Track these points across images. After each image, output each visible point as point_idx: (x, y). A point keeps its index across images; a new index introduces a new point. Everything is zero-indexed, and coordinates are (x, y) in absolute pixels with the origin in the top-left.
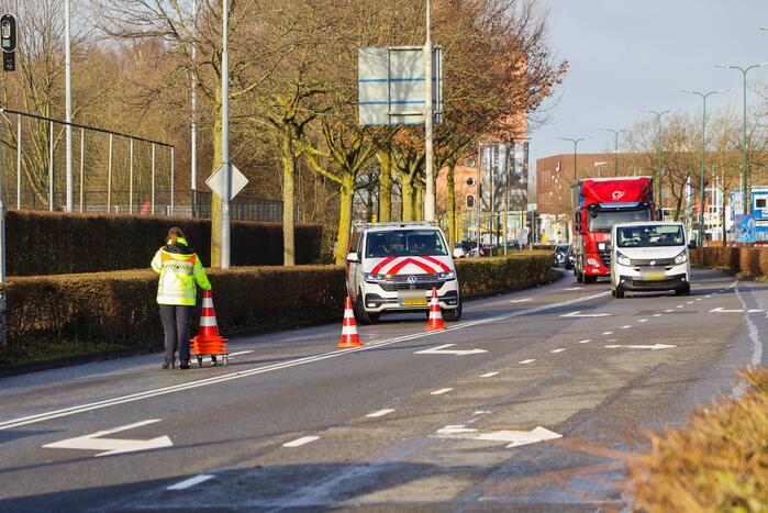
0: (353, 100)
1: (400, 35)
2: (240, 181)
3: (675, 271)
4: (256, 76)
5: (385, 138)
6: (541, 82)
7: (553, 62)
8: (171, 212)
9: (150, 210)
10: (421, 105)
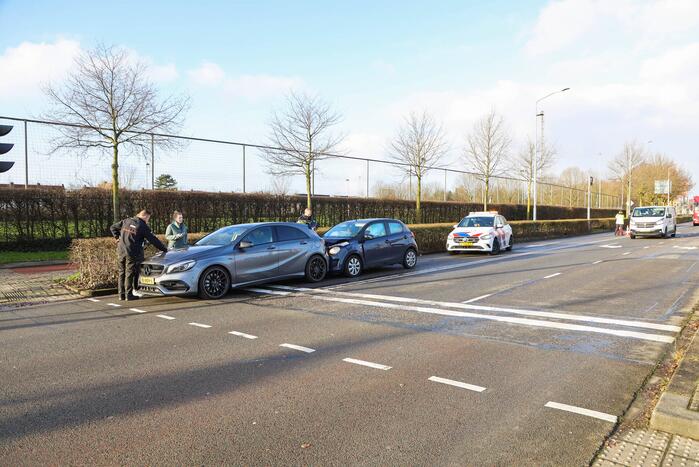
0: (654, 189)
1: (663, 178)
2: (632, 203)
3: (656, 228)
4: (635, 186)
5: (659, 196)
6: (691, 186)
7: (693, 182)
8: (618, 208)
9: (614, 208)
10: (667, 190)
